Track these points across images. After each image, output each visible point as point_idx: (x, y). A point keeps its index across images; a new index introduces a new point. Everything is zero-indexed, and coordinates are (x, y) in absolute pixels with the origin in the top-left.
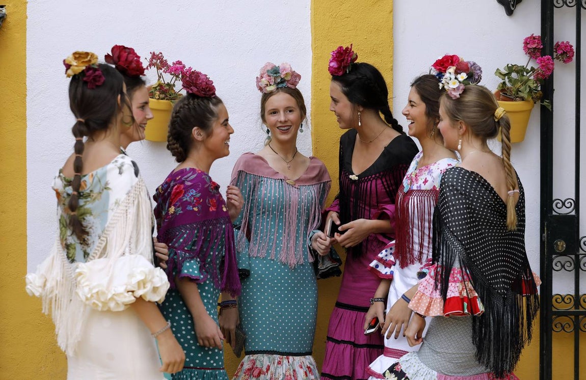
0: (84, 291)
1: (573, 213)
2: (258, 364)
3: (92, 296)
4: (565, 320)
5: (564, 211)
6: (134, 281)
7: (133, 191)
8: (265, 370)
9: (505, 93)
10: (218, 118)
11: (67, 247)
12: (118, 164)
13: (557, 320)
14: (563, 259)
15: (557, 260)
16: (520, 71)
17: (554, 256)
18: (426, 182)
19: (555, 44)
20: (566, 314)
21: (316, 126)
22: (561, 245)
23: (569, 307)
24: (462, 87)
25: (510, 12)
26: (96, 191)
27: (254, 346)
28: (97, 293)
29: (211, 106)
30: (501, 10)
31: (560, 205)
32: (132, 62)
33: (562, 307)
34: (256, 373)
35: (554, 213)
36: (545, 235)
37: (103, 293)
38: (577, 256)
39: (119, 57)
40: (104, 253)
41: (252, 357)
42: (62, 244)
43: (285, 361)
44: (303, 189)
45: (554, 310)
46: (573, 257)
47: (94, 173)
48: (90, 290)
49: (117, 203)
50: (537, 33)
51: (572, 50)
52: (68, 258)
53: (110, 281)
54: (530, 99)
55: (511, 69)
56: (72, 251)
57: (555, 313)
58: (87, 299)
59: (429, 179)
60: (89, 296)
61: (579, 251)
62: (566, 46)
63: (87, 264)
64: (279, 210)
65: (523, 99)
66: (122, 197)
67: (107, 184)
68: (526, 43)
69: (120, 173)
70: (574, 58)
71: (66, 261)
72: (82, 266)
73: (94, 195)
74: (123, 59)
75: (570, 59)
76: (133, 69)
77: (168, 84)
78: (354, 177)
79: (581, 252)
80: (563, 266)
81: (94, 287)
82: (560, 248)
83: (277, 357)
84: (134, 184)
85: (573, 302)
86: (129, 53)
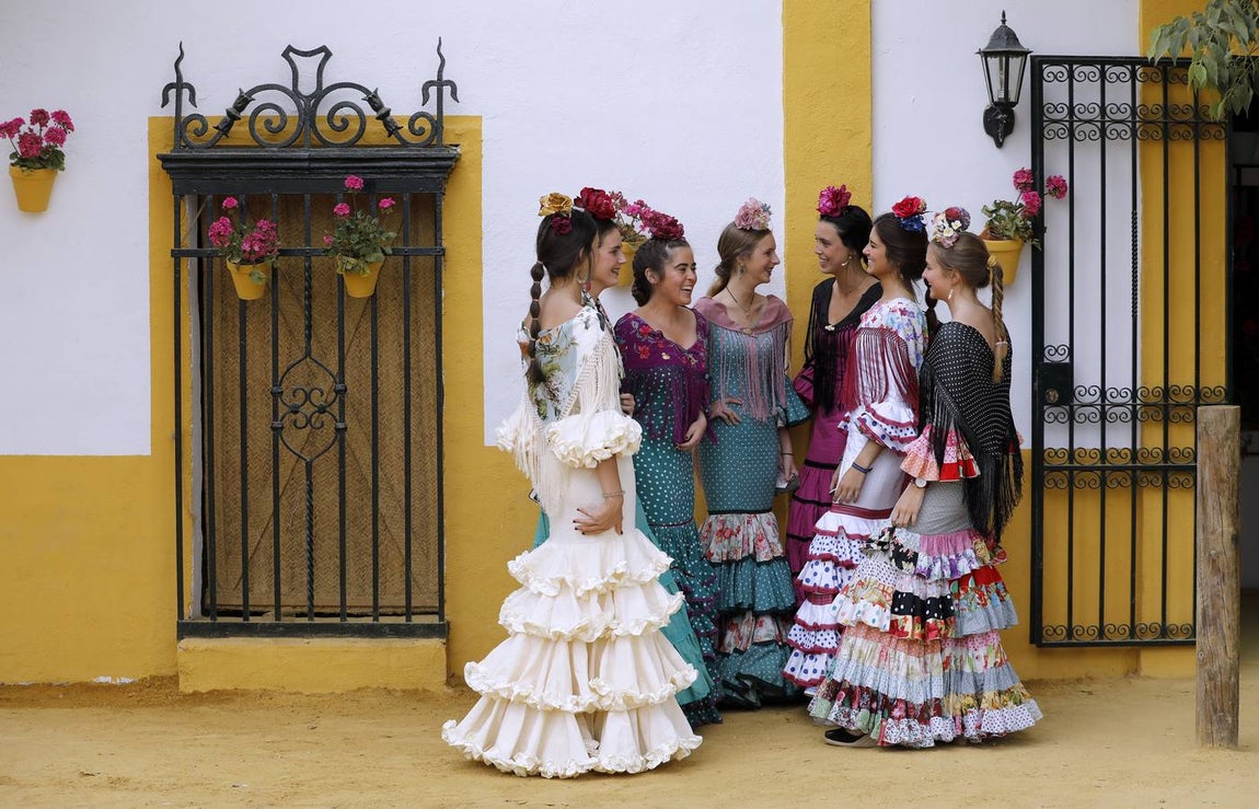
0: (560, 449)
1: (1067, 361)
2: (728, 525)
3: (569, 453)
4: (1058, 476)
5: (1057, 358)
6: (613, 437)
7: (600, 346)
8: (735, 531)
9: (993, 231)
10: (672, 261)
11: (538, 403)
12: (584, 319)
13: (1049, 476)
14: (1056, 410)
15: (1049, 411)
16: (1010, 208)
17: (1045, 407)
18: (875, 319)
19: (1046, 178)
20: (1059, 469)
21: (789, 268)
22: (1053, 395)
23: (1064, 461)
24: (956, 235)
25: (999, 145)
26: (563, 346)
27: (723, 506)
28: (574, 449)
29: (667, 248)
30: (990, 141)
31: (1052, 352)
32: (600, 205)
33: (1056, 462)
34: (727, 534)
35: (1046, 361)
36: (1036, 384)
37: (580, 449)
38: (1072, 407)
39: (588, 200)
40: (577, 409)
41: (721, 517)
42: (531, 399)
43: (754, 520)
44: (760, 337)
45: (1046, 464)
46: (1067, 407)
47: (560, 327)
48: (567, 447)
49: (584, 359)
50: (1028, 167)
51: (1064, 185)
52: (540, 414)
53: (586, 439)
54: (1017, 237)
55: (999, 206)
56: (543, 407)
57: (1048, 468)
58: (563, 457)
59: (878, 316)
60: (566, 453)
61: (1072, 401)
62: (1058, 181)
63: (560, 422)
64: (739, 361)
65: (1009, 238)
66: (590, 352)
67: (573, 339)
68: (1016, 177)
69: (586, 328)
70: (1068, 193)
71: (539, 419)
72: (555, 426)
73: (561, 349)
74: (591, 203)
75: (1063, 194)
76: (602, 213)
77: (627, 226)
78: (830, 328)
79: (1076, 402)
80: (1056, 418)
81: (571, 444)
82: (1052, 398)
83: (746, 516)
84: (601, 338)
85: (1066, 457)
86: (598, 196)
